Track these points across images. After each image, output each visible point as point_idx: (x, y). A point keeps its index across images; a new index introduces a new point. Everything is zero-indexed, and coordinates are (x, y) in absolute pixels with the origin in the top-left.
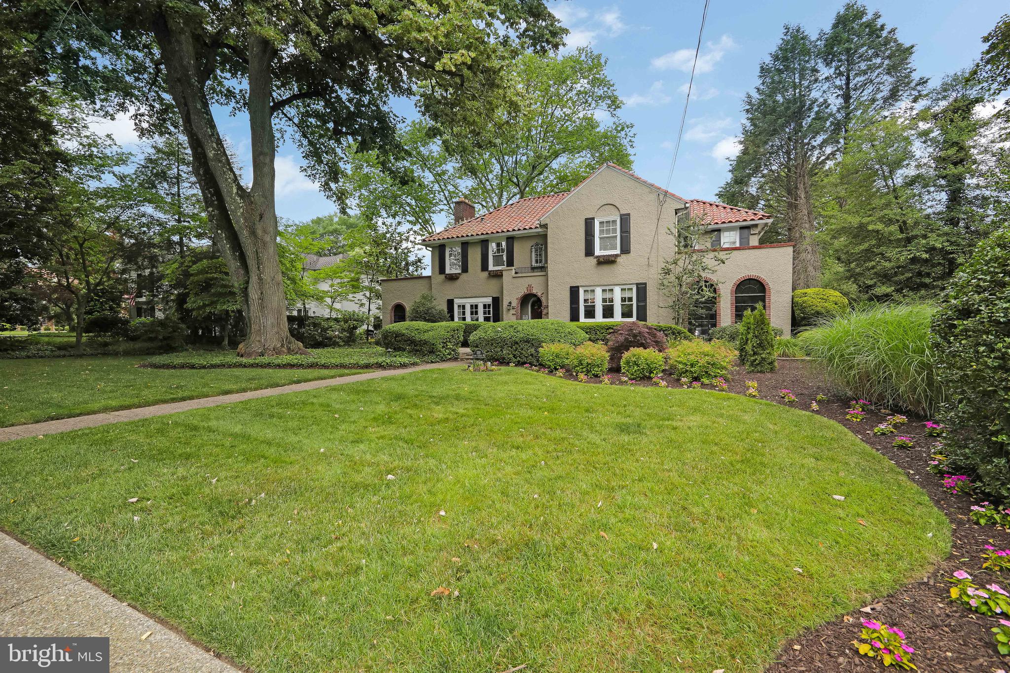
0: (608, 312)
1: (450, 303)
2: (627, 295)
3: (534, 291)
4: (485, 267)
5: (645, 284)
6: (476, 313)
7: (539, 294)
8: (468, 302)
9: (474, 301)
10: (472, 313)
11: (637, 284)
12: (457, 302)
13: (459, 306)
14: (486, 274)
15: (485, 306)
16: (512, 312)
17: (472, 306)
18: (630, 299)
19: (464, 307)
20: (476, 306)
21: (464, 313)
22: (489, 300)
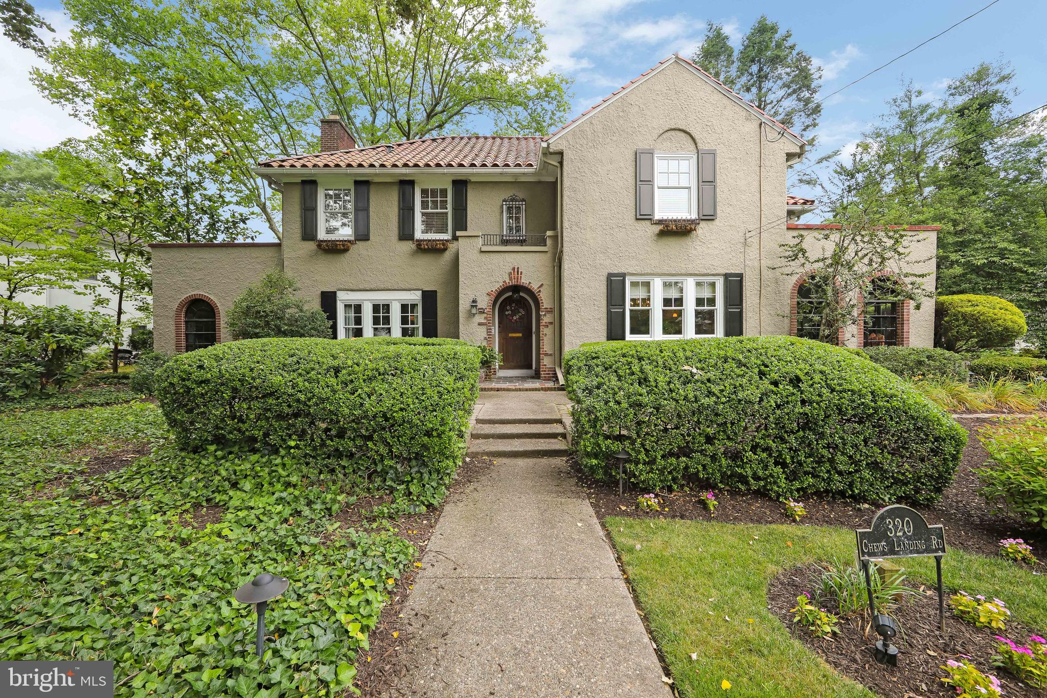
0: (673, 324)
1: (328, 301)
2: (706, 294)
3: (524, 281)
4: (406, 233)
5: (741, 276)
6: (387, 320)
7: (535, 287)
8: (366, 301)
9: (381, 297)
10: (376, 321)
11: (726, 276)
12: (343, 297)
13: (347, 306)
14: (409, 246)
15: (404, 308)
16: (480, 318)
17: (376, 308)
18: (712, 301)
19: (358, 308)
20: (387, 307)
21: (358, 321)
22: (415, 297)
